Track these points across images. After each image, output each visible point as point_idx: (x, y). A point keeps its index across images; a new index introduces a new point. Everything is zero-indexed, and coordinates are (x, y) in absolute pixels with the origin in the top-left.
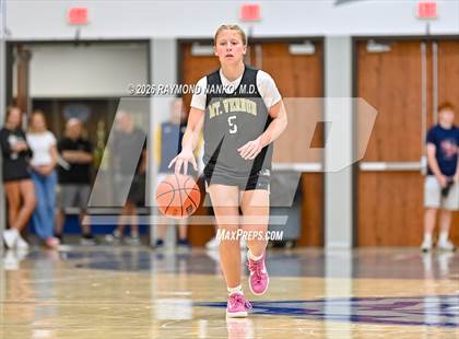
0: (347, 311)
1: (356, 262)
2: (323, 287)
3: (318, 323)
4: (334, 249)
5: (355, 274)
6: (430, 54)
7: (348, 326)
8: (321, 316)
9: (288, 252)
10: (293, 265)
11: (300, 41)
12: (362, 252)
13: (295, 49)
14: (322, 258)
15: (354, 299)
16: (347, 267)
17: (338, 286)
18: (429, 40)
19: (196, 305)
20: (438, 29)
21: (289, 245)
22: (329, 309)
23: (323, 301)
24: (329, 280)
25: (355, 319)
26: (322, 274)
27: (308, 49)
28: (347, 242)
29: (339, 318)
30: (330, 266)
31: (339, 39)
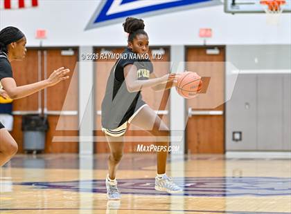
0: (90, 187)
1: (95, 161)
2: (78, 174)
3: (75, 193)
4: (84, 154)
5: (95, 167)
7: (92, 194)
8: (77, 190)
11: (66, 48)
12: (98, 156)
13: (64, 53)
14: (78, 159)
15: (94, 181)
16: (91, 164)
17: (86, 174)
21: (35, 152)
22: (81, 186)
23: (78, 181)
24: (81, 171)
25: (95, 191)
26: (78, 167)
27: (71, 53)
28: (90, 151)
29: (87, 191)
30: (82, 163)
31: (86, 47)
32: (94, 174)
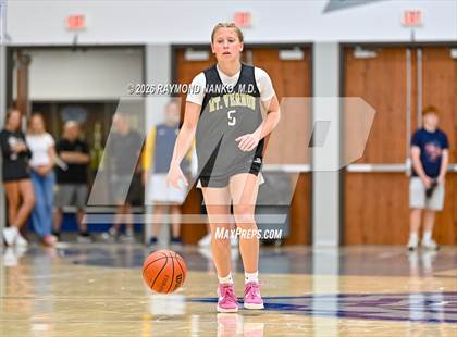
0: (334, 307)
1: (342, 260)
2: (311, 284)
3: (307, 318)
4: (320, 247)
5: (342, 271)
6: (414, 60)
7: (335, 321)
8: (309, 312)
9: (277, 250)
10: (283, 262)
11: (289, 47)
12: (349, 250)
13: (285, 55)
14: (310, 255)
15: (340, 296)
16: (335, 265)
17: (325, 283)
18: (414, 46)
19: (188, 300)
20: (423, 36)
21: (278, 243)
22: (316, 306)
23: (310, 297)
24: (317, 278)
25: (341, 314)
26: (309, 271)
27: (297, 55)
28: (334, 241)
29: (326, 314)
30: (318, 262)
31: (326, 45)
32: (341, 283)
